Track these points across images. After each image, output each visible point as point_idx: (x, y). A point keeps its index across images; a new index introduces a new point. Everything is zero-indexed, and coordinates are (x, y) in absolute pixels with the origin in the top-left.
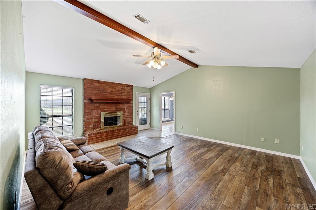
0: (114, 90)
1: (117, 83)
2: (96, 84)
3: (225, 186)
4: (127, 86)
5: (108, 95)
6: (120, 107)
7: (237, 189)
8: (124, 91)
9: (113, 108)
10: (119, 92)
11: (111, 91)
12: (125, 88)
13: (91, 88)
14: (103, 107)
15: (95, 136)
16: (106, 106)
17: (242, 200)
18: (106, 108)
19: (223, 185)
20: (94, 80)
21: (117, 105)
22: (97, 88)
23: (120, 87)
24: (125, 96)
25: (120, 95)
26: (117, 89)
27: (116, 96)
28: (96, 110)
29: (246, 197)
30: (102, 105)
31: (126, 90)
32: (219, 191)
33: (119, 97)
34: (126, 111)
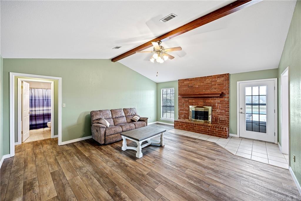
0: (202, 84)
1: (205, 77)
2: (186, 82)
3: (93, 185)
4: (218, 77)
5: (195, 90)
6: (209, 102)
7: (83, 193)
8: (215, 83)
9: (201, 102)
10: (208, 85)
11: (199, 86)
12: (216, 80)
13: (183, 86)
14: (191, 101)
15: (179, 124)
16: (194, 101)
17: (70, 189)
18: (194, 103)
19: (94, 184)
20: (185, 79)
21: (206, 100)
22: (186, 86)
23: (209, 80)
24: (215, 89)
25: (209, 89)
26: (205, 82)
27: (204, 90)
28: (186, 104)
29: (69, 194)
30: (191, 100)
31: (218, 81)
32: (91, 178)
33: (208, 92)
34: (218, 107)
